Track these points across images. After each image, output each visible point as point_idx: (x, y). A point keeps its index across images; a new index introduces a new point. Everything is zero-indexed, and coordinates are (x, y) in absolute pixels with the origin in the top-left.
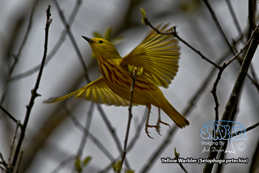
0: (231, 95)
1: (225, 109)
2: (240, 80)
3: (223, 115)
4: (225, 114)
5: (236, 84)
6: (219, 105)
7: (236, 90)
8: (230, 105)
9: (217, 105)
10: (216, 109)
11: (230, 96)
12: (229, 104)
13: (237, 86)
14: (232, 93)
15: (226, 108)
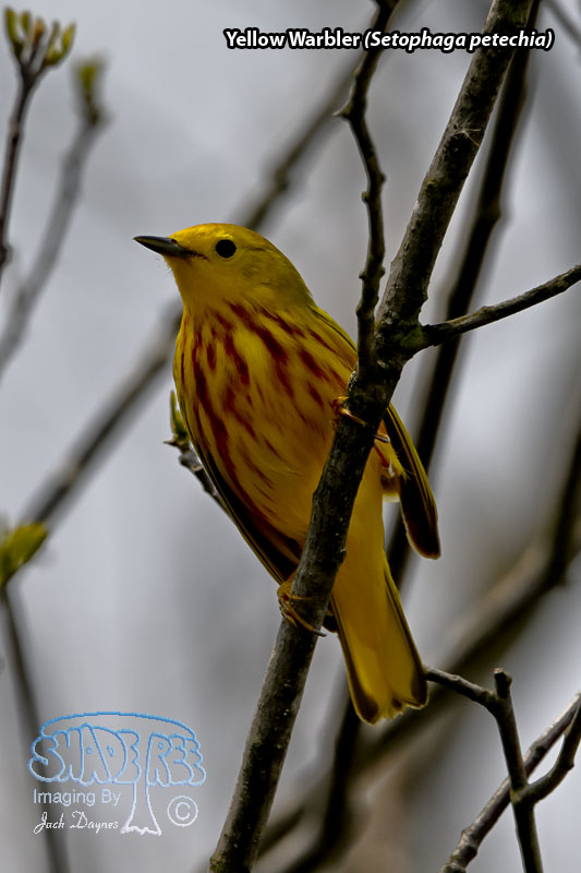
0: (447, 130)
1: (419, 200)
2: (489, 57)
3: (409, 228)
4: (418, 224)
5: (472, 79)
6: (383, 179)
7: (470, 106)
8: (442, 179)
9: (376, 179)
10: (372, 200)
11: (444, 137)
12: (439, 174)
13: (478, 87)
14: (451, 121)
15: (421, 195)
